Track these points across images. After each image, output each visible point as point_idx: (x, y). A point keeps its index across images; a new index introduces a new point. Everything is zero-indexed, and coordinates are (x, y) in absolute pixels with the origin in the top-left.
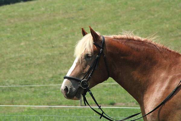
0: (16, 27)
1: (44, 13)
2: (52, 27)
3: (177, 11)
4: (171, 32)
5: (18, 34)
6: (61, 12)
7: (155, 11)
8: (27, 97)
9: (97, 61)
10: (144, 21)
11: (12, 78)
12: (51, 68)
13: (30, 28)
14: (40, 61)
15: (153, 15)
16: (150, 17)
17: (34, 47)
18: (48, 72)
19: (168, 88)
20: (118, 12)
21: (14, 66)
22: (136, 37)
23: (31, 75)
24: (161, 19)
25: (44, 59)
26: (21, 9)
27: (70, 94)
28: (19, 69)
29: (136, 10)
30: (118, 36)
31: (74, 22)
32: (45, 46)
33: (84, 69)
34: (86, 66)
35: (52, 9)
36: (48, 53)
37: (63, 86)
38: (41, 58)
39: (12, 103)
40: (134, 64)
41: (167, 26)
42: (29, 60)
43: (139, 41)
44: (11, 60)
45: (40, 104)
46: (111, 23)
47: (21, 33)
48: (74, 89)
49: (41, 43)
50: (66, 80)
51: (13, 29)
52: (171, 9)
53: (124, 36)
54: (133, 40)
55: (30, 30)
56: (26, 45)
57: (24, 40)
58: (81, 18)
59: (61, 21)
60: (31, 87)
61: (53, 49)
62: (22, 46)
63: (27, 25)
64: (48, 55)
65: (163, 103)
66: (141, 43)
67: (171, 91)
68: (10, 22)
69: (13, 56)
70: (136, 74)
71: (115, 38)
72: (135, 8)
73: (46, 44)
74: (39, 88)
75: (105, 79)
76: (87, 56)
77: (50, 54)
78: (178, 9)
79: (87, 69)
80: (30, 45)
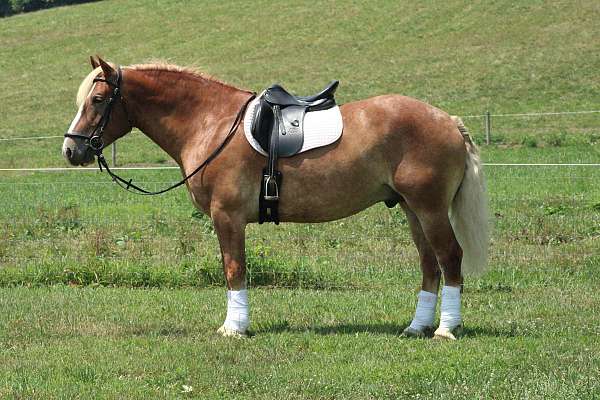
0: (14, 50)
1: (55, 28)
2: (68, 48)
3: (254, 21)
4: (245, 52)
5: (17, 61)
6: (81, 26)
7: (221, 22)
8: (33, 155)
9: (110, 108)
10: (205, 37)
11: (10, 128)
12: (68, 110)
13: (35, 51)
14: (52, 101)
15: (219, 28)
16: (213, 30)
17: (42, 80)
18: (64, 116)
19: (216, 137)
20: (166, 25)
21: (13, 109)
22: (170, 67)
23: (38, 121)
24: (230, 33)
25: (58, 98)
26: (21, 24)
27: (75, 159)
28: (21, 113)
29: (194, 22)
30: (144, 66)
31: (101, 40)
32: (59, 77)
33: (93, 119)
34: (96, 115)
35: (68, 22)
36: (63, 88)
37: (64, 148)
38: (54, 97)
39: (12, 164)
40: (168, 107)
41: (240, 43)
42: (35, 99)
43: (175, 72)
44: (9, 101)
45: (53, 165)
46: (157, 41)
47: (22, 60)
48: (80, 152)
49: (51, 73)
50: (67, 138)
51: (10, 54)
52: (244, 18)
53: (152, 65)
54: (166, 70)
55: (35, 55)
56: (29, 77)
57: (26, 69)
58: (111, 34)
59: (81, 39)
60: (39, 140)
61: (70, 82)
62: (24, 79)
63: (30, 48)
64: (63, 92)
65: (207, 162)
66: (178, 75)
67: (220, 142)
68: (6, 44)
69: (11, 94)
70: (170, 122)
71: (138, 70)
72: (190, 18)
73: (58, 75)
74: (51, 140)
75: (126, 131)
76: (95, 100)
77: (66, 90)
78: (254, 18)
79: (97, 120)
80: (35, 76)
